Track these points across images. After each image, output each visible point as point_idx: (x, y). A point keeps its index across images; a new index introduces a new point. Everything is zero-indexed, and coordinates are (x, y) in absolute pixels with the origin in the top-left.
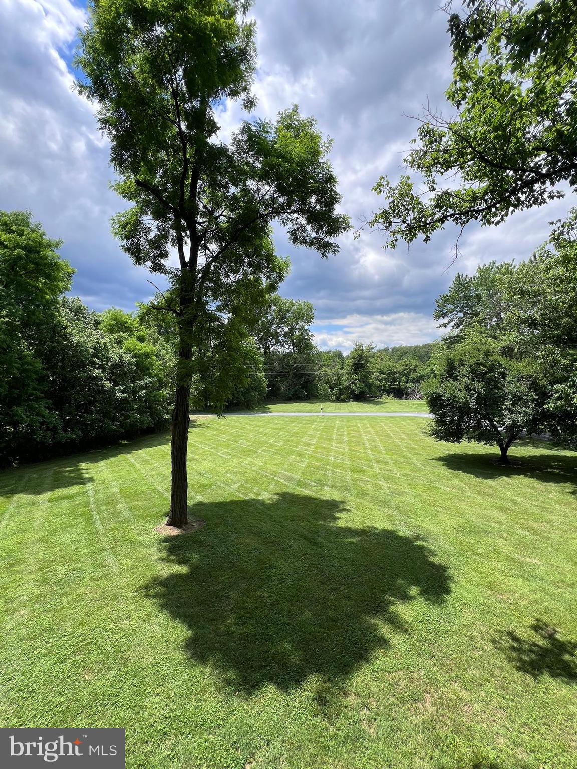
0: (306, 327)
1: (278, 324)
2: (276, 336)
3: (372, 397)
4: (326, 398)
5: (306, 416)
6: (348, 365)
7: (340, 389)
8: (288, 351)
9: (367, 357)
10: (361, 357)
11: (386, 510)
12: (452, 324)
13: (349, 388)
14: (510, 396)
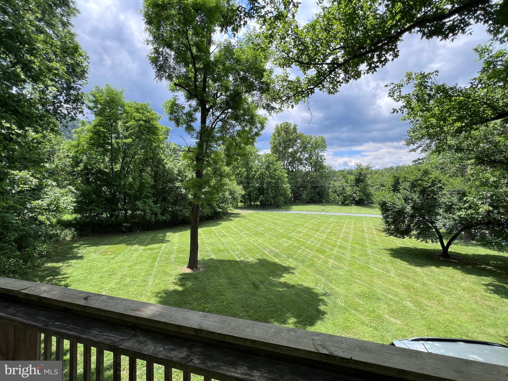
0: (320, 154)
1: (301, 152)
2: (300, 160)
3: (369, 203)
4: (335, 203)
5: (312, 214)
6: (351, 180)
7: (344, 196)
8: (307, 170)
9: (365, 174)
10: (361, 174)
11: (318, 277)
12: (421, 148)
13: (351, 196)
14: (444, 206)
